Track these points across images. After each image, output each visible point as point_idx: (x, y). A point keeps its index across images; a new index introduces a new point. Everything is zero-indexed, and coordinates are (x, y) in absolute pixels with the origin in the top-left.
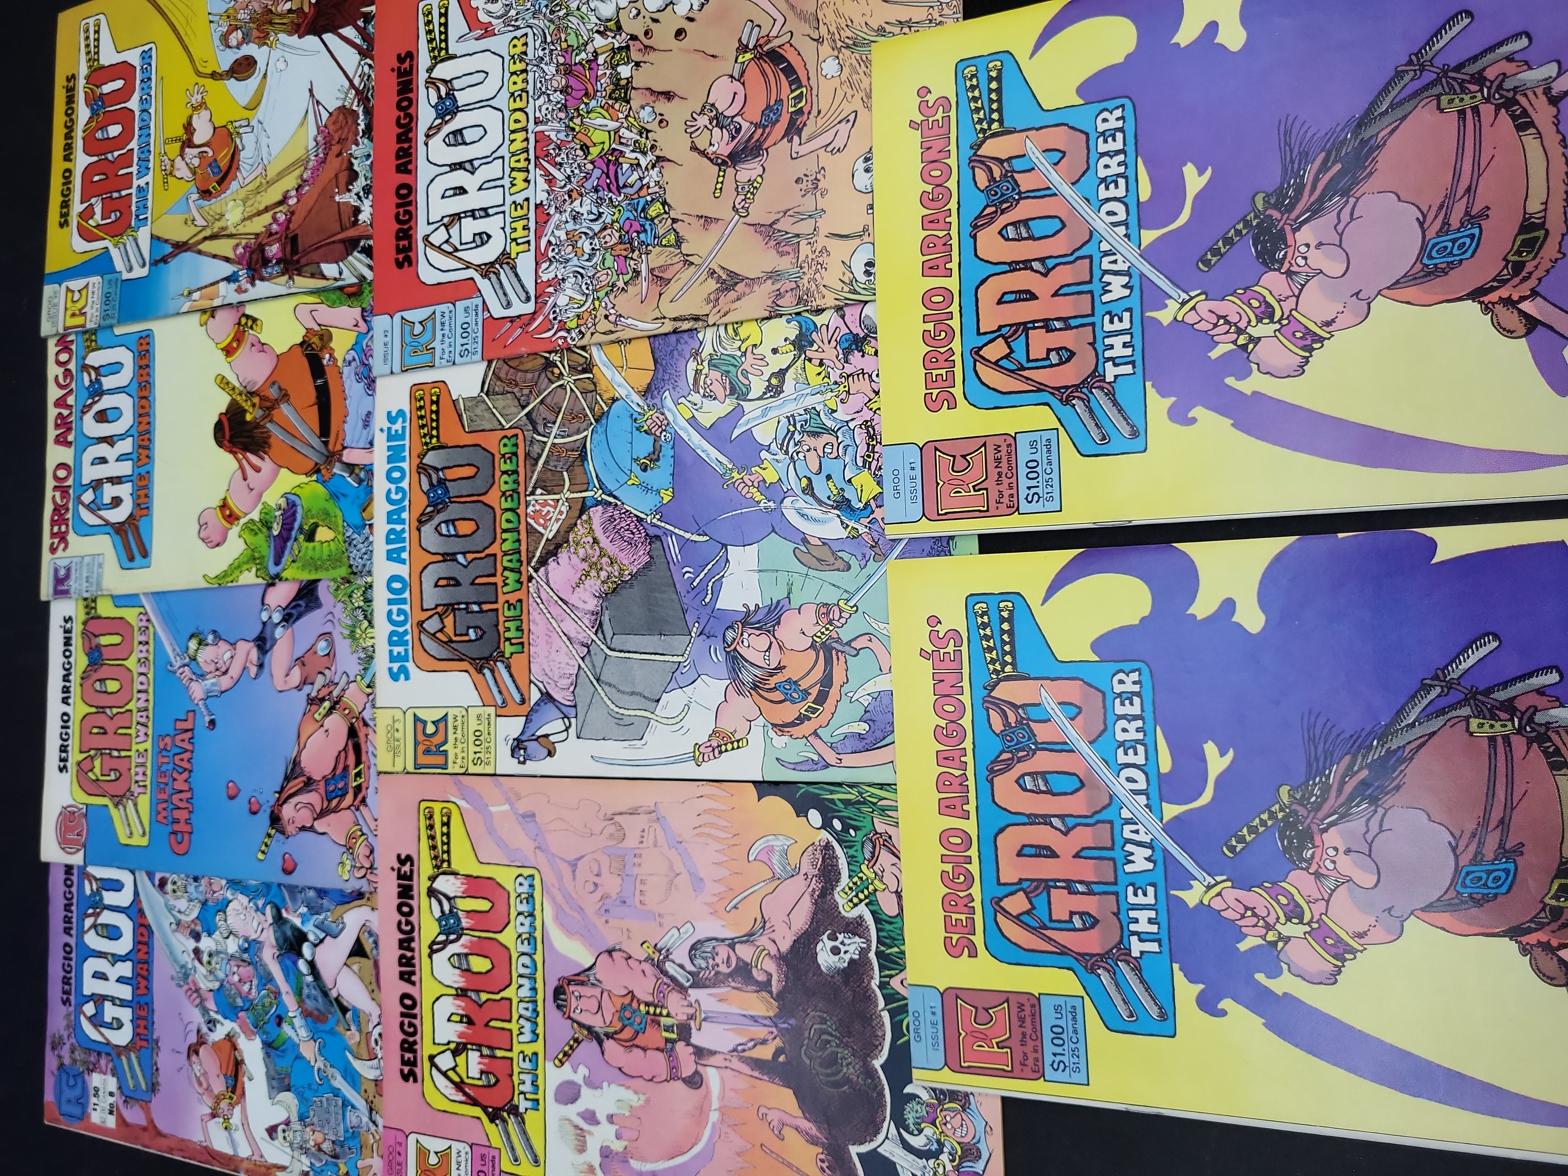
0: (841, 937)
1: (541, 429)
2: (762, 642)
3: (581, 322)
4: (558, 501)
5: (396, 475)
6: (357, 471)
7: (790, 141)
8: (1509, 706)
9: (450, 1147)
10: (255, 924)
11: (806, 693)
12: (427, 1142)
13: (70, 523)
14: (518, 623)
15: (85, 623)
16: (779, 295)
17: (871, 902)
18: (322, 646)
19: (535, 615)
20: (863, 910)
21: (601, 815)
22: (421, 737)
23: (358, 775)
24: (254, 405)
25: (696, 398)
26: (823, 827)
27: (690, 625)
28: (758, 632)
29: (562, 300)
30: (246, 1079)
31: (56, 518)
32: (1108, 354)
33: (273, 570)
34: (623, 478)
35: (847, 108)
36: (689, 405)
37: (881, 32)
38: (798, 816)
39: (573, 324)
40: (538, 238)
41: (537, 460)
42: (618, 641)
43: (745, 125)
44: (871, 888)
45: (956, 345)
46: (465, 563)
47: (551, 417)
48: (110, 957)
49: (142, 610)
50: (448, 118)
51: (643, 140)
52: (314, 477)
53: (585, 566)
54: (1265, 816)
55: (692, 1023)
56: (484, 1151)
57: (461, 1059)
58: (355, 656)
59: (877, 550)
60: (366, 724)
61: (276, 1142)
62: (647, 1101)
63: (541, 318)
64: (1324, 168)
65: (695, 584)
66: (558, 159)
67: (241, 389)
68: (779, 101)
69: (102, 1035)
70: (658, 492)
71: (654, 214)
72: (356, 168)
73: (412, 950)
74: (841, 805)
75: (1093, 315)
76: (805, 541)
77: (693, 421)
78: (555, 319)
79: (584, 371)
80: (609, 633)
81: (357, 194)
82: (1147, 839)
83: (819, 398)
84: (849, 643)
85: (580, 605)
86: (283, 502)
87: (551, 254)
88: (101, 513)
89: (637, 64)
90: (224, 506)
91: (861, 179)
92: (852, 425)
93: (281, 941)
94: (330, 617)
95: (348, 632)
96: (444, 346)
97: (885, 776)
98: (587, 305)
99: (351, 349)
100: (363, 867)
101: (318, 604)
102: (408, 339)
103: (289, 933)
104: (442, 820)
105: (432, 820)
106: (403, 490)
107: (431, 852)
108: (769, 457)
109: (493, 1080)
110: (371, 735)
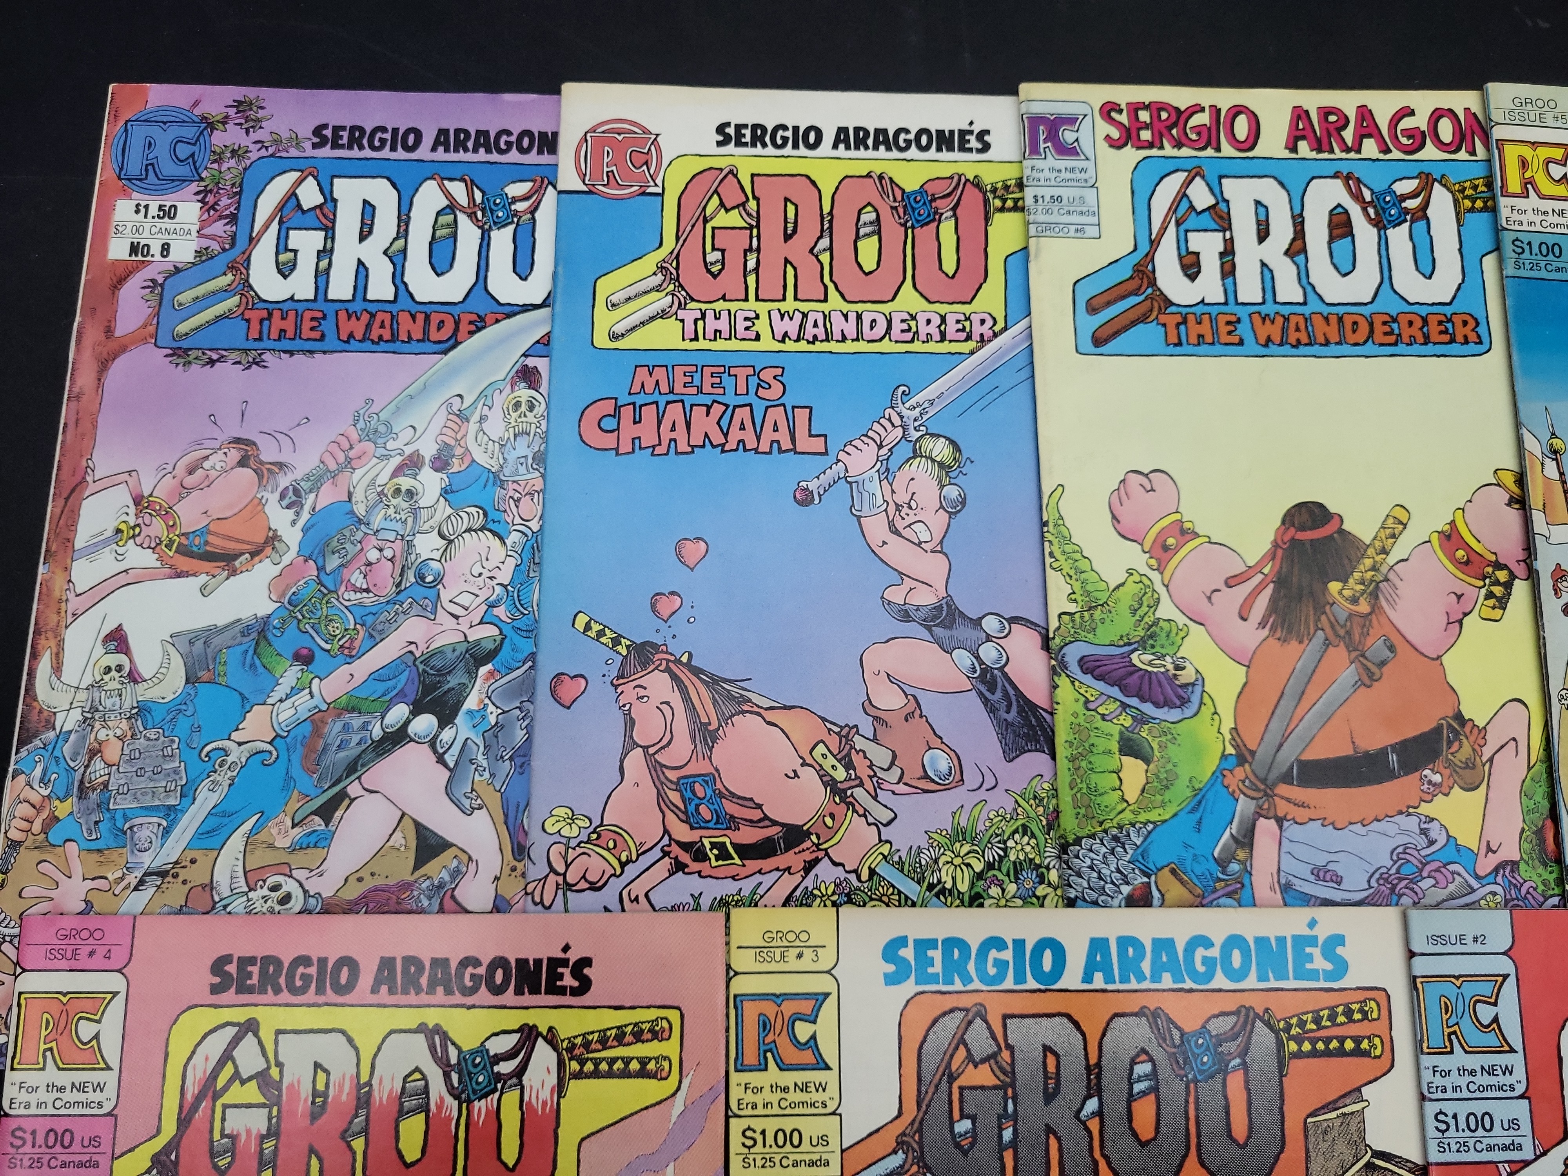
5: (1236, 958)
6: (1241, 855)
9: (108, 1068)
10: (465, 599)
12: (115, 1012)
13: (1154, 152)
15: (977, 184)
18: (940, 762)
22: (789, 1008)
23: (723, 855)
24: (1354, 601)
30: (203, 578)
31: (1164, 116)
33: (1073, 654)
46: (1084, 1113)
48: (400, 243)
49: (1000, 325)
52: (1230, 750)
56: (106, 1147)
57: (251, 1093)
58: (923, 842)
60: (809, 867)
61: (99, 650)
67: (1384, 569)
69: (267, 226)
73: (431, 991)
86: (1187, 676)
88: (1172, 227)
90: (1185, 533)
93: (438, 662)
94: (990, 782)
95: (963, 823)
96: (1455, 1073)
99: (1449, 837)
100: (568, 866)
101: (1012, 753)
102: (1469, 990)
103: (453, 681)
104: (650, 1059)
105: (649, 1036)
106: (1210, 976)
107: (596, 1035)
109: (223, 1162)
110: (788, 882)
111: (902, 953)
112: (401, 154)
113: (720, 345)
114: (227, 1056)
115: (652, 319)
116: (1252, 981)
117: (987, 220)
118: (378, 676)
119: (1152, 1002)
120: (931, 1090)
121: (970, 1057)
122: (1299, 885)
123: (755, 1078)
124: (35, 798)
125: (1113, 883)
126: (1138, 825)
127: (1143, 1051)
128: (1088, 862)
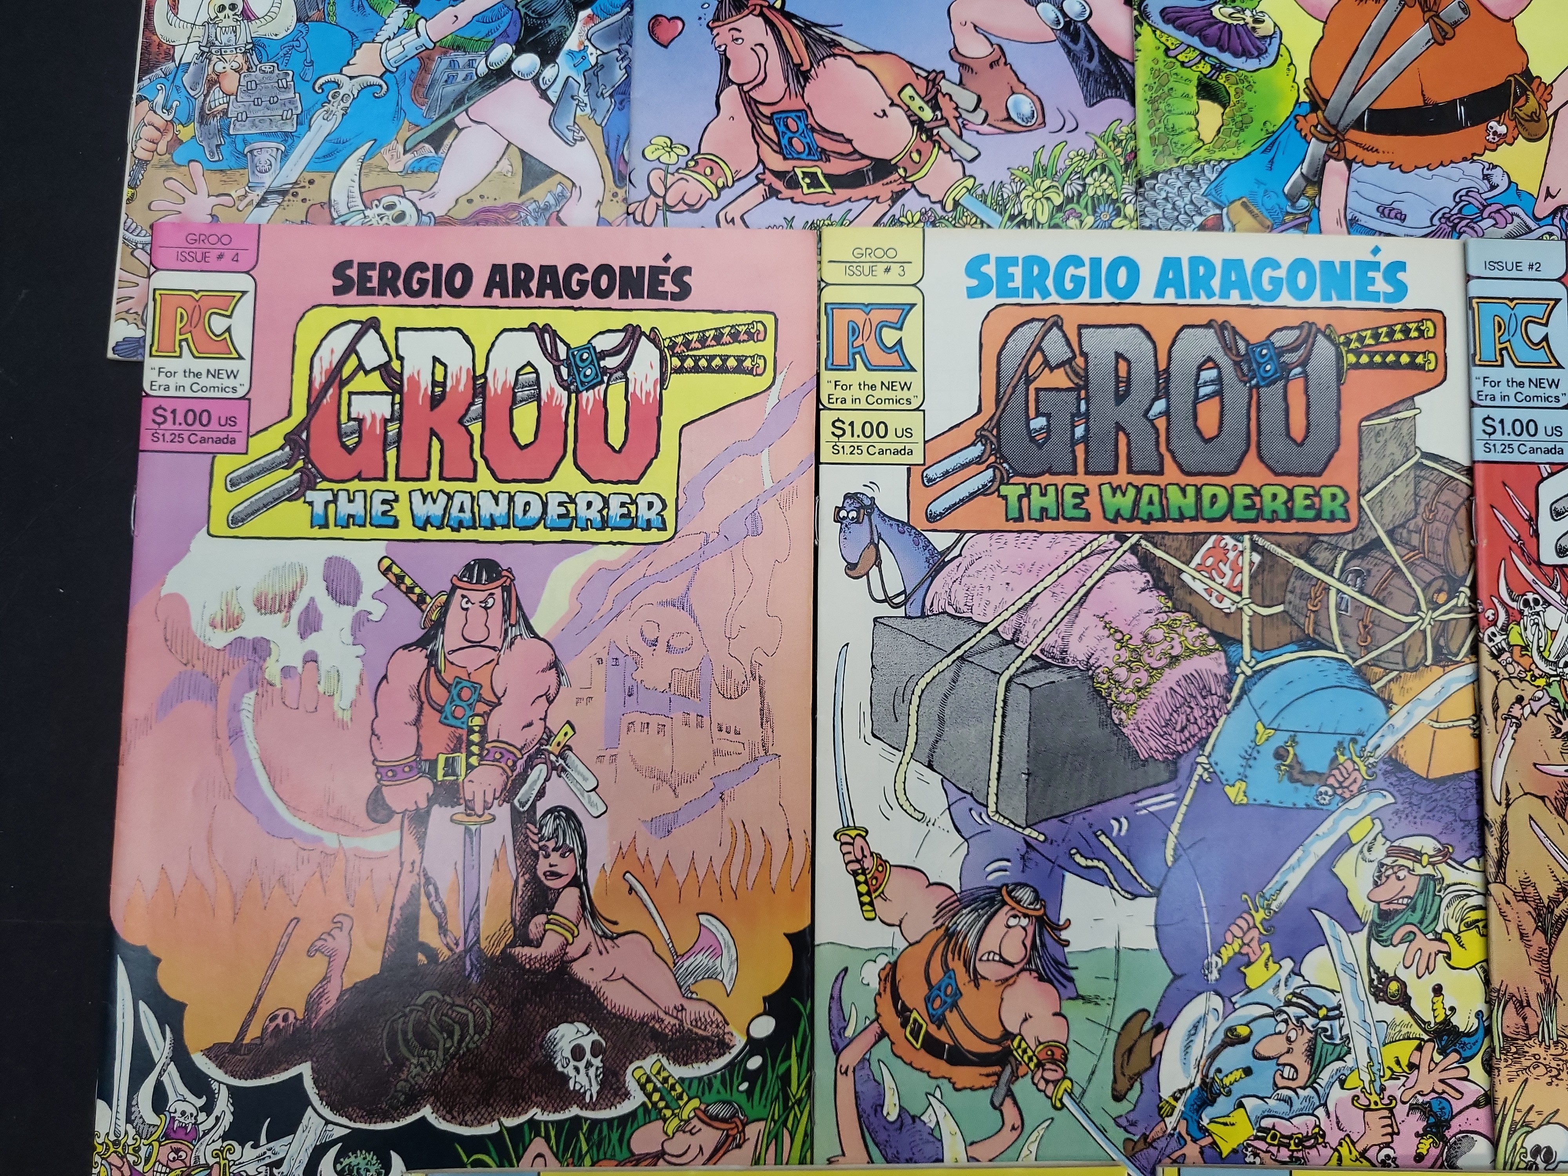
0: (597, 1062)
1: (1354, 565)
2: (1015, 952)
3: (1517, 650)
4: (1239, 593)
5: (1302, 279)
6: (1310, 191)
9: (240, 358)
11: (940, 1022)
12: (244, 309)
14: (1053, 513)
16: (1521, 1005)
17: (648, 1113)
18: (1022, 105)
19: (1067, 544)
20: (637, 1099)
21: (759, 657)
22: (877, 316)
23: (815, 182)
25: (1380, 851)
26: (750, 1040)
27: (1042, 826)
28: (1028, 943)
29: (1553, 617)
33: (1155, 5)
34: (1267, 715)
36: (1369, 838)
38: (765, 999)
39: (1515, 639)
41: (1304, 556)
42: (1020, 695)
44: (668, 1113)
46: (1152, 413)
52: (1304, 98)
55: (461, 808)
56: (241, 425)
57: (375, 382)
58: (1006, 178)
59: (1141, 1145)
60: (896, 197)
62: (343, 725)
63: (1530, 577)
65: (1103, 838)
70: (1243, 778)
73: (540, 294)
74: (782, 1069)
76: (1159, 1029)
77: (1344, 844)
78: (1526, 603)
79: (1437, 649)
80: (1032, 680)
83: (1364, 1060)
84: (1010, 1094)
85: (1077, 630)
86: (1265, 29)
92: (1320, 1112)
94: (1071, 124)
95: (1044, 161)
96: (1503, 384)
97: (825, 1144)
98: (1541, 664)
99: (1510, 182)
100: (667, 190)
101: (1093, 99)
102: (1522, 311)
103: (554, 24)
104: (747, 357)
105: (746, 337)
106: (1275, 294)
107: (696, 335)
108: (1284, 974)
109: (351, 442)
110: (877, 210)
111: (985, 269)
114: (351, 349)
116: (1315, 300)
118: (482, 18)
119: (1220, 316)
120: (1010, 390)
121: (1046, 362)
122: (1364, 221)
123: (844, 377)
124: (160, 123)
125: (1186, 213)
126: (1212, 163)
127: (1209, 359)
128: (1164, 195)
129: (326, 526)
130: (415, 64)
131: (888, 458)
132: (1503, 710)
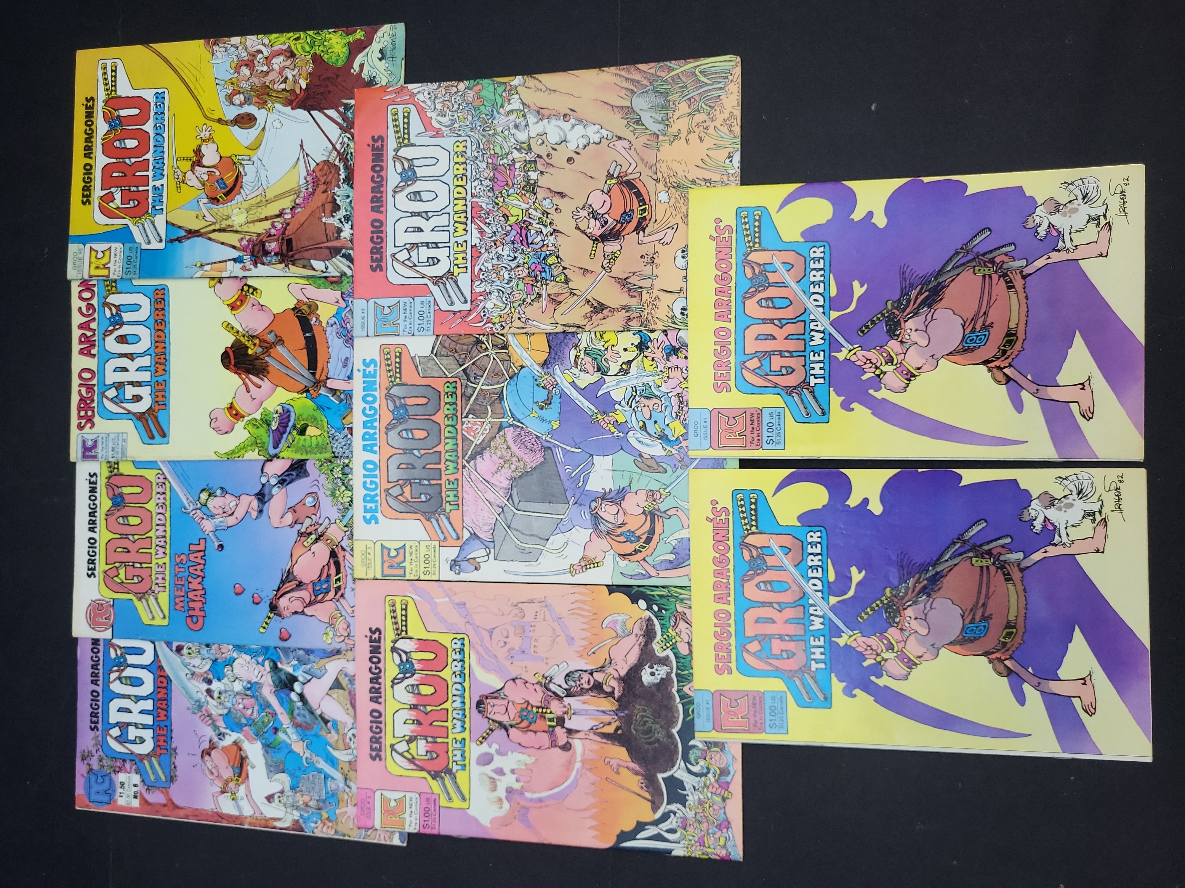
0: (656, 667)
1: (472, 379)
2: (614, 509)
3: (502, 319)
4: (484, 422)
5: (370, 399)
7: (638, 233)
8: (989, 553)
9: (405, 796)
10: (256, 672)
11: (639, 538)
12: (388, 794)
13: (96, 410)
14: (455, 493)
15: (109, 478)
16: (629, 319)
17: (674, 648)
18: (309, 501)
19: (467, 487)
20: (669, 653)
21: (510, 603)
22: (386, 558)
23: (338, 580)
24: (255, 345)
25: (575, 371)
26: (647, 609)
27: (569, 498)
28: (611, 504)
29: (489, 305)
30: (249, 768)
31: (82, 406)
32: (812, 372)
33: (272, 451)
34: (527, 413)
35: (672, 222)
36: (571, 375)
37: (694, 182)
38: (632, 603)
40: (473, 266)
41: (470, 397)
42: (522, 506)
43: (610, 221)
44: (674, 641)
45: (732, 359)
46: (419, 455)
47: (480, 373)
48: (133, 698)
49: (159, 471)
50: (409, 183)
51: (545, 218)
52: (305, 395)
53: (502, 461)
54: (878, 602)
55: (566, 716)
56: (429, 796)
57: (413, 745)
58: (335, 507)
59: (683, 463)
60: (343, 549)
61: (273, 804)
62: (537, 760)
63: (475, 314)
64: (920, 293)
65: (573, 475)
66: (487, 221)
67: (244, 332)
68: (632, 210)
69: (127, 748)
70: (550, 422)
71: (551, 263)
72: (338, 202)
73: (380, 684)
74: (657, 598)
75: (804, 351)
76: (641, 456)
77: (573, 384)
78: (484, 315)
79: (503, 348)
80: (516, 501)
81: (340, 220)
82: (821, 614)
83: (651, 378)
84: (665, 512)
85: (498, 484)
86: (280, 409)
87: (481, 277)
88: (123, 405)
89: (542, 173)
90: (231, 407)
91: (681, 262)
92: (670, 395)
93: (277, 682)
94: (316, 483)
95: (329, 493)
96: (406, 323)
97: (684, 582)
98: (506, 310)
99: (333, 317)
100: (342, 636)
101: (306, 474)
102: (379, 316)
103: (283, 677)
104: (401, 607)
105: (394, 607)
106: (375, 409)
107: (394, 626)
108: (620, 408)
109: (435, 756)
110: (348, 556)
111: (368, 517)
112: (100, 698)
113: (167, 578)
114: (402, 755)
115: (158, 603)
116: (377, 394)
117: (121, 475)
118: (281, 703)
119: (383, 430)
122: (349, 373)
123: (408, 570)
124: (321, 825)
125: (347, 441)
126: (328, 431)
128: (340, 449)
129: (465, 765)
130: (299, 729)
131: (437, 555)
132: (523, 325)
